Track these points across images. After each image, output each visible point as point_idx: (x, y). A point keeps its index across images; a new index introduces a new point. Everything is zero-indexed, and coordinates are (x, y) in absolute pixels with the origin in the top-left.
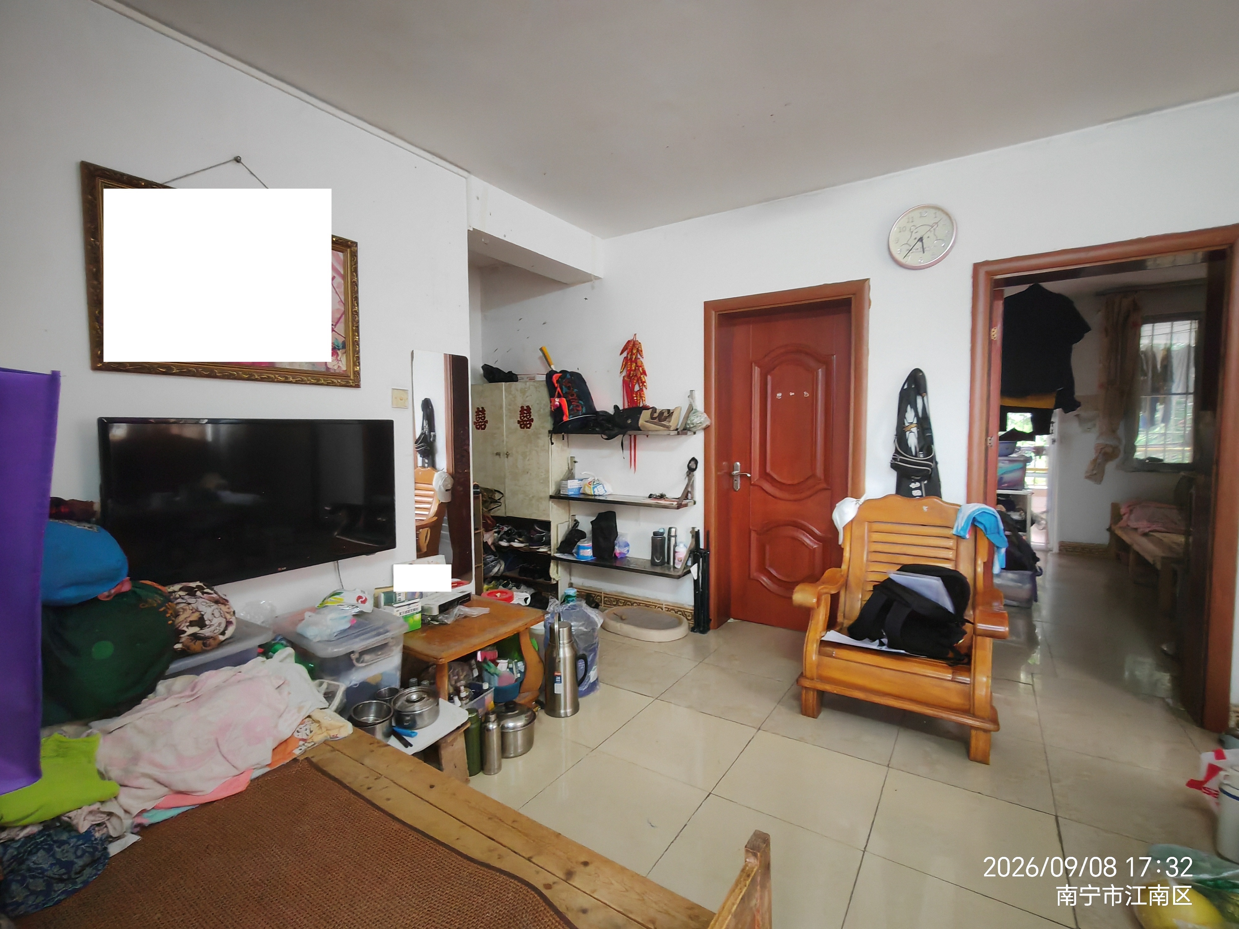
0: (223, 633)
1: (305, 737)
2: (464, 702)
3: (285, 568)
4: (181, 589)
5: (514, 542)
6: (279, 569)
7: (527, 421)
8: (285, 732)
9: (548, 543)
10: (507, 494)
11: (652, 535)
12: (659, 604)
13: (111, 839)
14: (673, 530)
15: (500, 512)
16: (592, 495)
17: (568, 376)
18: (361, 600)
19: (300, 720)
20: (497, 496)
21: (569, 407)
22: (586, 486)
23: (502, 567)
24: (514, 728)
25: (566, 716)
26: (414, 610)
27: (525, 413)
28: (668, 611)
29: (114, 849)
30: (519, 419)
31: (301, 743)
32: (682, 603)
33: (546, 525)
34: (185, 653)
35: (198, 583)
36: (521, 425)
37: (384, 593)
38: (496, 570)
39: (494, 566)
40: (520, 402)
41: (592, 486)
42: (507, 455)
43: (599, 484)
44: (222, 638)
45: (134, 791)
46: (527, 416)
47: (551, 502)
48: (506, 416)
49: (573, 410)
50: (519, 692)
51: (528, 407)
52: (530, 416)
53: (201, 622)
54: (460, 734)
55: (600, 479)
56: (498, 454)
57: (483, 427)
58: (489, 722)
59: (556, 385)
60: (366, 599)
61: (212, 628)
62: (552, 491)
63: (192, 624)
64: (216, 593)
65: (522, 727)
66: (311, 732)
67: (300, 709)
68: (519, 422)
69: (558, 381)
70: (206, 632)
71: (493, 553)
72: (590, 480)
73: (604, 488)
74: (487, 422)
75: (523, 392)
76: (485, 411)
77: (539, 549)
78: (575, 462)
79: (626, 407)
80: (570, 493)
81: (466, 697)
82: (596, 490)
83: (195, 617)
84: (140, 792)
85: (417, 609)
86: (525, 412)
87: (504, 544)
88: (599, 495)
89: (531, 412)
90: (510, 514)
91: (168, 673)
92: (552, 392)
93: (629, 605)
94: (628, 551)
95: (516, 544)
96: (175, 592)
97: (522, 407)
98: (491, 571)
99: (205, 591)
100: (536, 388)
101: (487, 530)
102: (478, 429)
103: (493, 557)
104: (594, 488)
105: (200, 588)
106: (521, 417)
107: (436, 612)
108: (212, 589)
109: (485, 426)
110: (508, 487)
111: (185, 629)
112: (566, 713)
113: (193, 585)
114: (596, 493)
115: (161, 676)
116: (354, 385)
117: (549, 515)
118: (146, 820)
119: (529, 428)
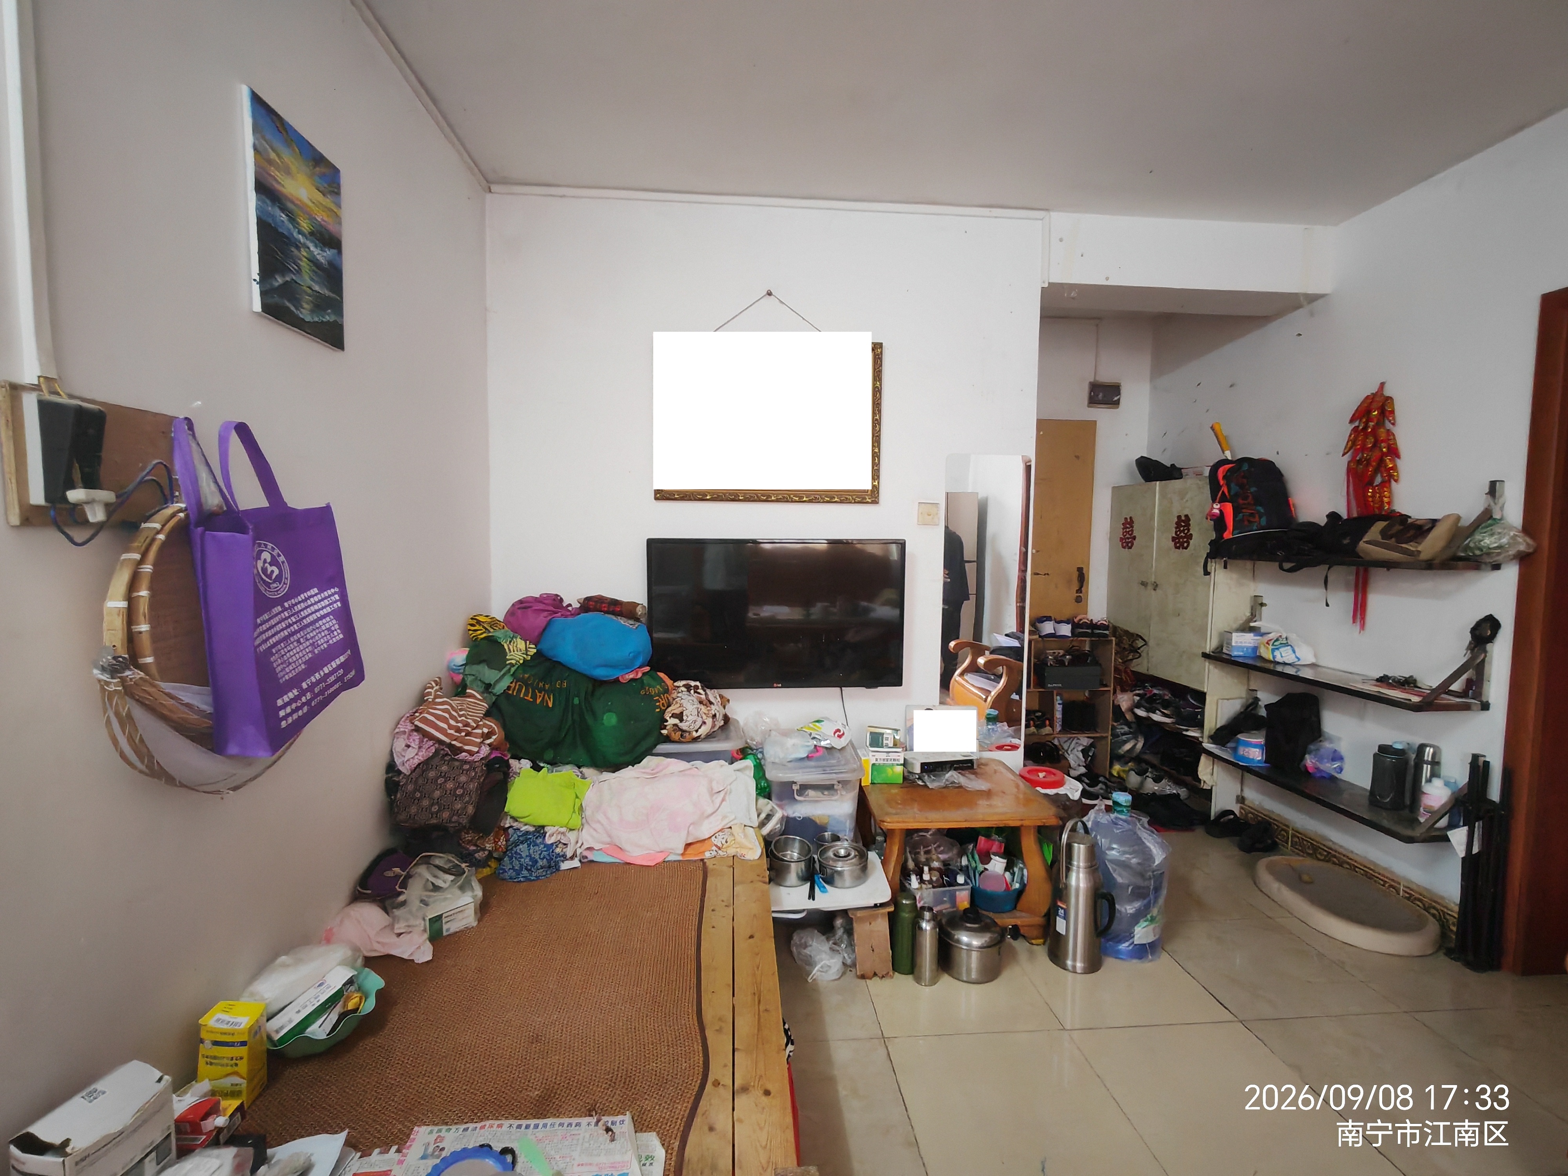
0: (697, 731)
1: (720, 845)
2: (924, 886)
3: (780, 685)
4: (684, 686)
5: (1154, 713)
6: (775, 685)
7: (1184, 537)
8: (704, 831)
9: (1200, 725)
10: (1151, 643)
11: (1376, 750)
12: (1393, 880)
13: (564, 858)
14: (1429, 751)
15: (1141, 666)
16: (1270, 662)
17: (1245, 467)
18: (838, 733)
19: (720, 827)
20: (1140, 643)
21: (1235, 516)
22: (1262, 646)
23: (1140, 745)
24: (968, 945)
25: (1074, 971)
26: (894, 760)
27: (1182, 526)
28: (1408, 899)
29: (565, 866)
30: (1174, 535)
31: (714, 848)
32: (1442, 894)
33: (1201, 697)
34: (667, 739)
35: (698, 683)
36: (1175, 544)
37: (871, 733)
38: (1128, 747)
39: (1125, 742)
40: (1177, 509)
41: (1271, 647)
42: (1156, 586)
43: (1287, 645)
44: (695, 735)
45: (592, 830)
46: (1184, 530)
47: (1207, 664)
48: (1157, 530)
49: (1242, 521)
50: (1015, 908)
51: (1186, 516)
52: (1189, 530)
53: (680, 716)
54: (882, 914)
55: (1293, 637)
56: (1144, 584)
57: (1130, 545)
58: (923, 919)
59: (1222, 482)
60: (843, 734)
61: (687, 723)
62: (1210, 646)
63: (674, 716)
64: (706, 694)
65: (976, 948)
66: (726, 842)
67: (724, 817)
68: (1173, 539)
69: (1224, 477)
70: (683, 726)
71: (1128, 724)
72: (1271, 636)
73: (1294, 652)
74: (1134, 538)
75: (1182, 494)
76: (1133, 522)
77: (1187, 730)
78: (1262, 605)
79: (1355, 515)
80: (1235, 653)
81: (930, 882)
82: (1277, 653)
83: (677, 711)
84: (594, 833)
85: (898, 760)
86: (1183, 524)
87: (1141, 713)
88: (1285, 664)
89: (1190, 525)
90: (1152, 672)
91: (654, 751)
92: (1215, 493)
93: (1334, 863)
94: (1341, 769)
95: (1157, 717)
96: (679, 687)
97: (1179, 517)
98: (1120, 748)
99: (698, 691)
100: (1199, 488)
101: (1123, 690)
102: (1124, 547)
103: (1126, 729)
104: (1273, 650)
105: (696, 687)
106: (1176, 532)
107: (918, 770)
108: (705, 691)
109: (1133, 544)
110: (1153, 633)
111: (668, 718)
112: (1074, 967)
113: (693, 683)
114: (1279, 659)
115: (649, 752)
116: (869, 501)
117: (1202, 683)
118: (591, 856)
119: (1186, 548)
